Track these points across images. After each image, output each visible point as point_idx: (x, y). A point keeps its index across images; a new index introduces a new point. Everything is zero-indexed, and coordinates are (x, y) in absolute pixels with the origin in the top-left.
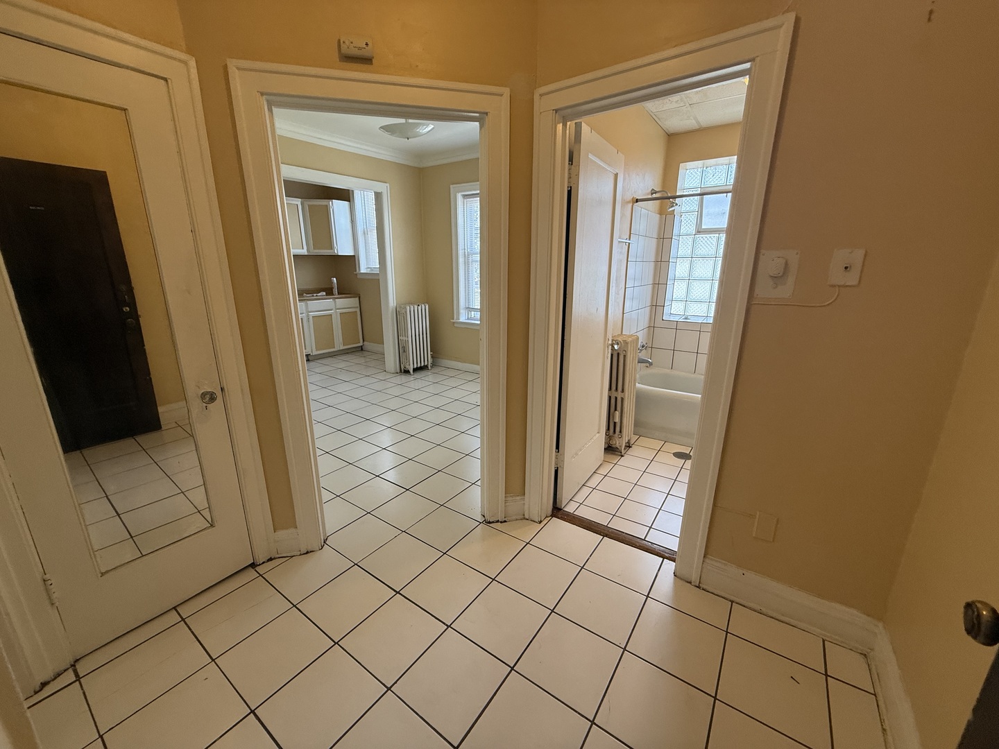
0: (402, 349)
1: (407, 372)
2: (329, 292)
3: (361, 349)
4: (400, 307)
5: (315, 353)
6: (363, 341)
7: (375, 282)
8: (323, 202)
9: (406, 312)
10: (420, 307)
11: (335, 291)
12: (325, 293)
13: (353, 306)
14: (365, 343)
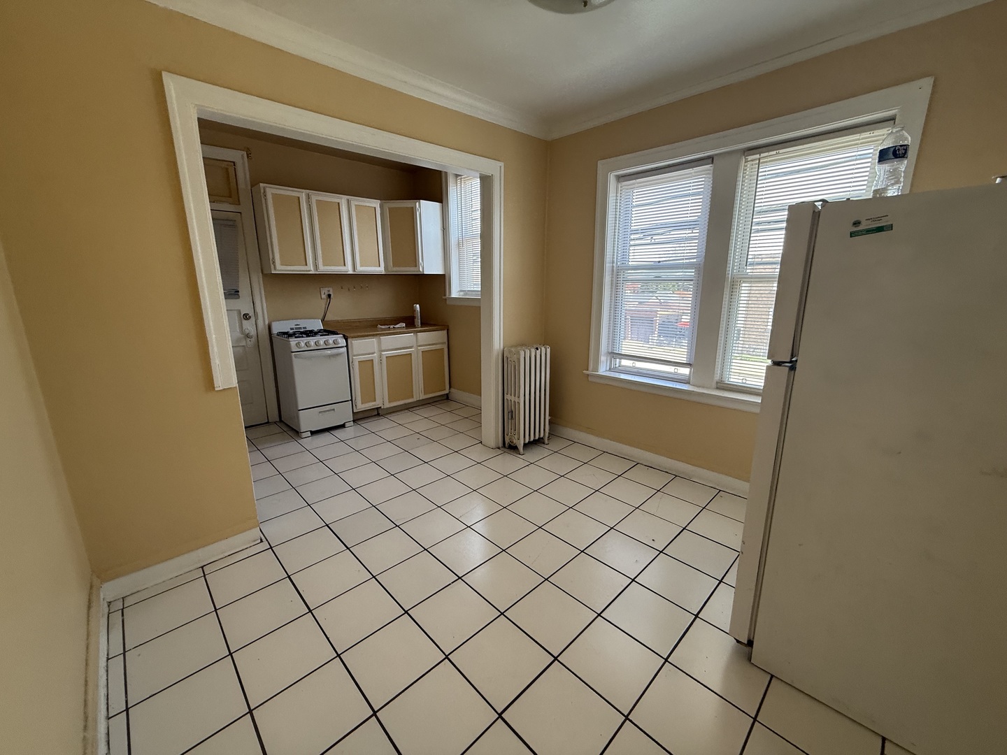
0: (508, 414)
1: (513, 448)
2: (410, 322)
3: (447, 398)
4: (510, 352)
5: (387, 405)
6: (450, 387)
7: (473, 311)
8: (407, 204)
9: (519, 360)
10: (538, 352)
11: (418, 321)
12: (404, 325)
13: (437, 342)
14: (453, 390)
